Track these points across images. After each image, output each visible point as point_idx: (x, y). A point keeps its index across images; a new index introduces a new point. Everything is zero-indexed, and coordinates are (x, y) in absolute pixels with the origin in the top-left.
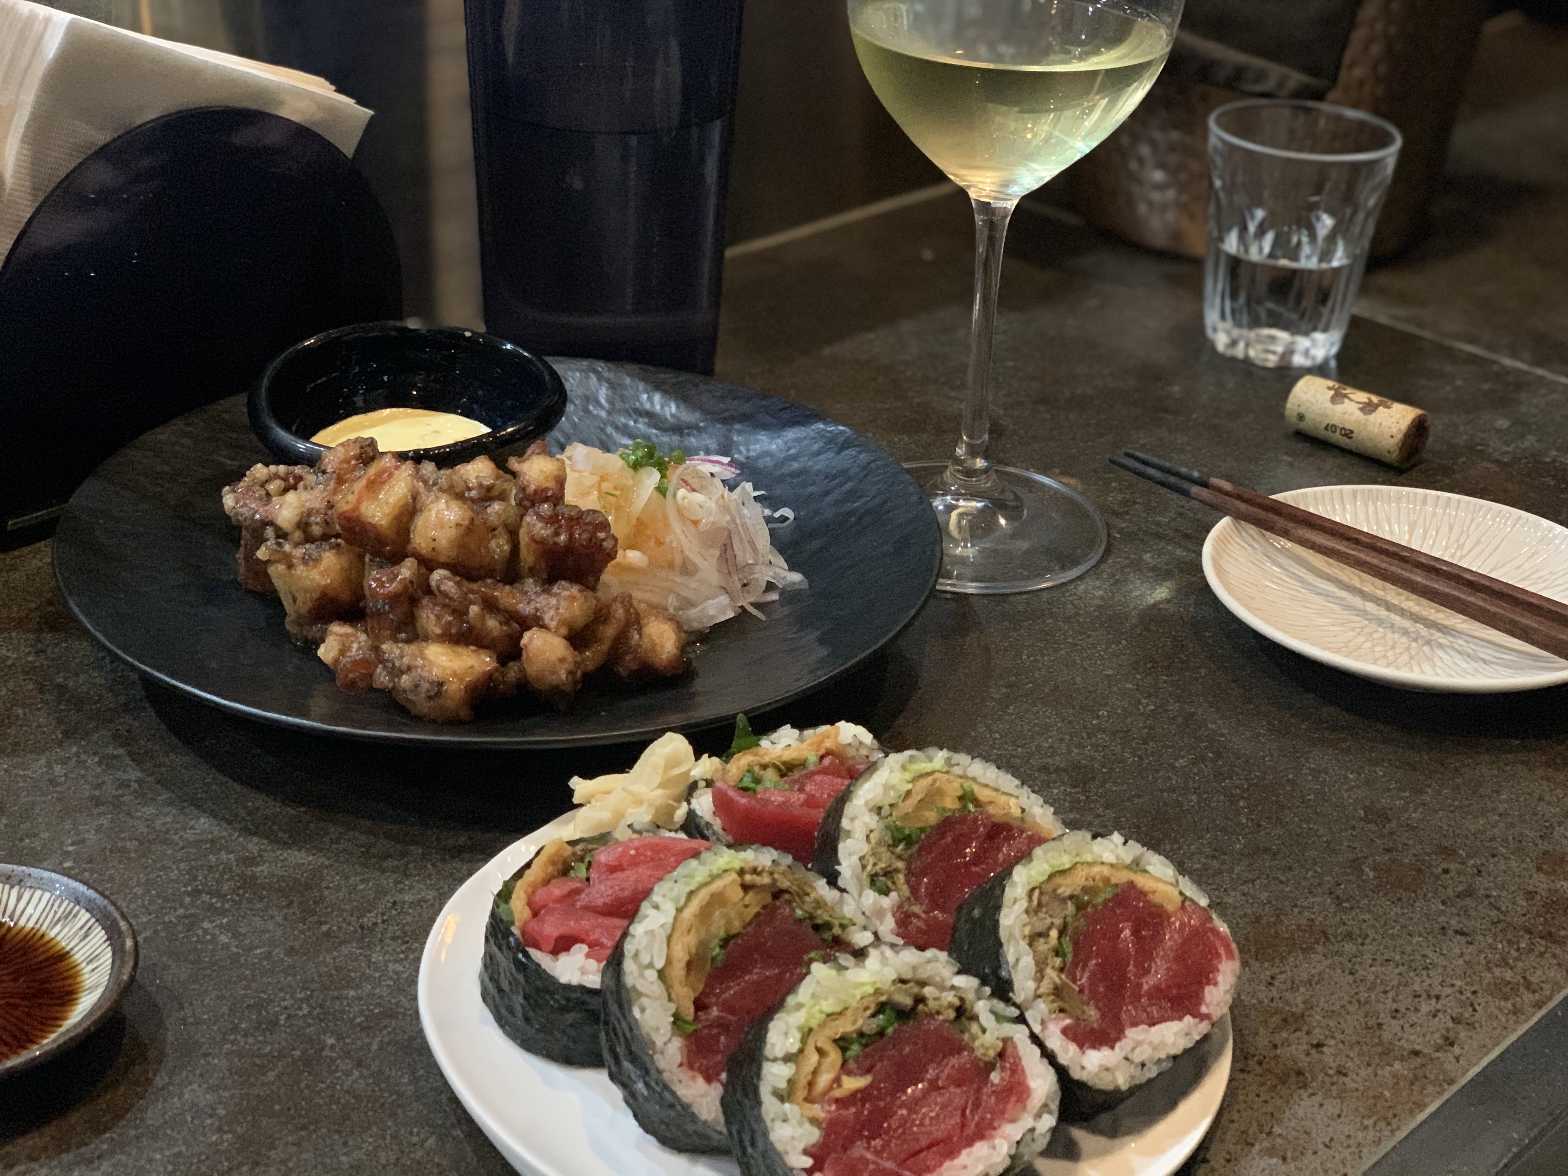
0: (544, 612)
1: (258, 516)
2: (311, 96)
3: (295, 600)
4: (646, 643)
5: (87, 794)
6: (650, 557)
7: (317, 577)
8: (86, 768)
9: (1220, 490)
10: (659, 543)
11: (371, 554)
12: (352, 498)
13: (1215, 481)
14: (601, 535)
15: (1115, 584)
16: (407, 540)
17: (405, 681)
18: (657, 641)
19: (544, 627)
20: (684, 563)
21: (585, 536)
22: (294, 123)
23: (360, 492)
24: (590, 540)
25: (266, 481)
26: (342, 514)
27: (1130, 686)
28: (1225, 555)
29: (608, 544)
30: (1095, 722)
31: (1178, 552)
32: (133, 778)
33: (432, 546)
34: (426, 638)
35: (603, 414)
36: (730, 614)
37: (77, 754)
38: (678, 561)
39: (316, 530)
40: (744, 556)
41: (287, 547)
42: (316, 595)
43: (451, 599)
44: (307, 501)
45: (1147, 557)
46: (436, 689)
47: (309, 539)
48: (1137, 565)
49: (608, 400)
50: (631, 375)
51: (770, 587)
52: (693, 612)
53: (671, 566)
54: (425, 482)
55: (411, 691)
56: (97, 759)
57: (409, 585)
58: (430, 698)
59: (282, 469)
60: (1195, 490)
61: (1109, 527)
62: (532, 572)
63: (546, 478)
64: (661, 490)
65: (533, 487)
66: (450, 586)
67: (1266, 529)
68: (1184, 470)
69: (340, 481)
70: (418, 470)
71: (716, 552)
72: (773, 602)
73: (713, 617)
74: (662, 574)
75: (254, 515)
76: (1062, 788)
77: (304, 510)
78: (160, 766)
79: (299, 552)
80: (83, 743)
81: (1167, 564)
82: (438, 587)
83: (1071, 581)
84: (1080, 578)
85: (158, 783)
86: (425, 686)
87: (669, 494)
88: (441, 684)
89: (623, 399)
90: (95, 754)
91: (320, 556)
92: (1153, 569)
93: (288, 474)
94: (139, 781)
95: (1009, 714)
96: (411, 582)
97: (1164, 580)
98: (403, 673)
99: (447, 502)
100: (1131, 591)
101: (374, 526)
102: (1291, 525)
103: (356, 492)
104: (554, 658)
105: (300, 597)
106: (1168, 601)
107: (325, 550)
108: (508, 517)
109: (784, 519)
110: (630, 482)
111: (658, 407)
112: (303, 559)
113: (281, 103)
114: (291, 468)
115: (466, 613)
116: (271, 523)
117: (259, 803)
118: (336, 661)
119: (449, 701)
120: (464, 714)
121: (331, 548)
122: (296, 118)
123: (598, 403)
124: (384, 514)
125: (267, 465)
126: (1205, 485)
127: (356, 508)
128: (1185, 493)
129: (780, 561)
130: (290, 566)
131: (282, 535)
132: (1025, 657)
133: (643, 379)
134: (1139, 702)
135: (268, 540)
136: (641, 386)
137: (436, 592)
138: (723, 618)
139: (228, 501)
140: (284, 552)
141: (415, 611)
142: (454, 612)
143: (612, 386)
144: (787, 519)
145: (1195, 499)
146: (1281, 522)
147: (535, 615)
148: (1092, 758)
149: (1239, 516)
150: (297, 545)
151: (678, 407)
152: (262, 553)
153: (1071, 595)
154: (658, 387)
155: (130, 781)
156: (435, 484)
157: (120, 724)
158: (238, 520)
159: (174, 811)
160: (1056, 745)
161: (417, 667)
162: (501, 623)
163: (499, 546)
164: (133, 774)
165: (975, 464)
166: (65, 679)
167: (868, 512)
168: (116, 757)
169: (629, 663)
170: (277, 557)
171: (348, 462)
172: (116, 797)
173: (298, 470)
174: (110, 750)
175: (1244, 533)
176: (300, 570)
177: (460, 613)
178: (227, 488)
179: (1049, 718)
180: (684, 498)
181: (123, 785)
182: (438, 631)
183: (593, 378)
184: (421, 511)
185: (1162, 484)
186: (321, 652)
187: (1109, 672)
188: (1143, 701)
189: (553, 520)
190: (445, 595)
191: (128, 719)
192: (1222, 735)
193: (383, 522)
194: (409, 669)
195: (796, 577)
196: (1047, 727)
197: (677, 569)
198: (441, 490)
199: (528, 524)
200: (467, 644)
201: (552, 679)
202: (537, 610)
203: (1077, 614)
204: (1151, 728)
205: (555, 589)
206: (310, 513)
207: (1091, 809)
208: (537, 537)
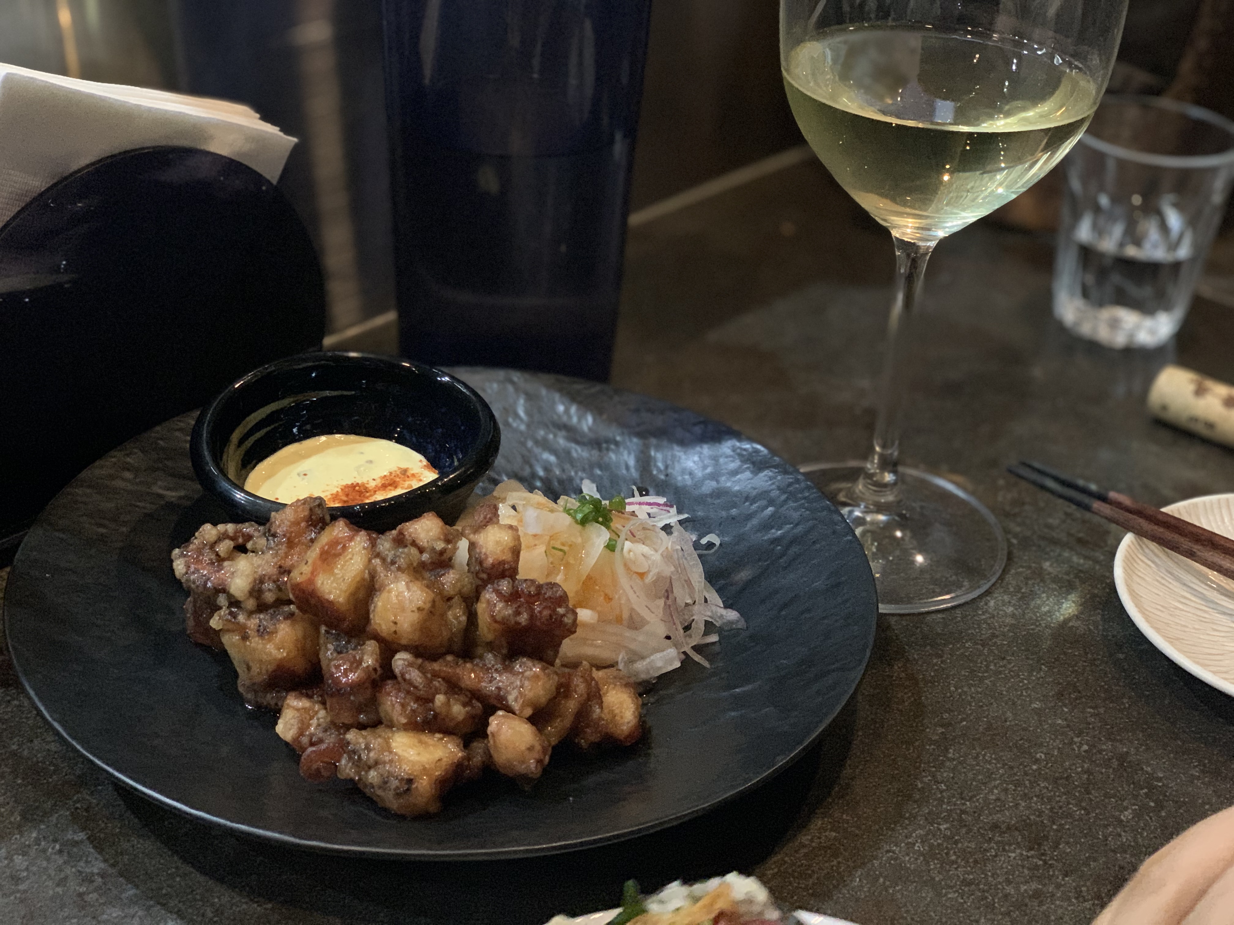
0: (508, 692)
1: (209, 584)
2: (239, 128)
3: (249, 668)
4: (606, 716)
5: (51, 892)
6: (599, 613)
7: (274, 652)
8: (48, 860)
9: (1118, 505)
10: (608, 599)
11: (327, 625)
12: (306, 569)
13: (1112, 495)
14: (561, 610)
15: (1022, 598)
16: (366, 618)
17: (373, 776)
18: (617, 711)
19: (509, 710)
20: (631, 617)
21: (546, 613)
22: (225, 157)
23: (314, 563)
24: (551, 616)
25: (215, 543)
26: (298, 584)
27: (1060, 722)
28: (1135, 577)
29: (568, 620)
30: (1035, 767)
31: (1075, 559)
32: (96, 871)
33: (393, 629)
34: (391, 726)
35: (523, 427)
36: (677, 664)
37: (37, 841)
38: (626, 615)
39: (269, 597)
40: (682, 596)
41: (241, 618)
42: (271, 668)
43: (416, 687)
44: (259, 566)
45: (1046, 565)
46: (406, 787)
47: (262, 607)
48: (1039, 574)
49: (527, 413)
50: (549, 387)
51: (709, 627)
52: (640, 665)
53: (619, 620)
54: (384, 560)
55: (380, 787)
56: (58, 847)
57: (373, 673)
58: (398, 795)
59: (230, 528)
60: (1097, 505)
61: (1007, 531)
62: (491, 646)
63: (503, 551)
64: (611, 547)
65: (490, 560)
66: (415, 676)
67: (1172, 549)
68: (1081, 482)
69: (291, 544)
70: (373, 544)
71: (661, 602)
72: (713, 644)
73: (660, 668)
74: (610, 629)
75: (205, 583)
76: (1018, 851)
77: (257, 576)
78: (122, 854)
79: (253, 623)
80: (43, 827)
81: (1067, 574)
82: (403, 675)
83: (980, 597)
84: (988, 593)
85: (121, 875)
86: (394, 783)
87: (618, 549)
88: (410, 781)
89: (540, 410)
90: (55, 841)
91: (276, 628)
92: (1056, 580)
93: (236, 532)
94: (103, 875)
95: (949, 760)
96: (375, 670)
97: (1068, 593)
98: (370, 768)
99: (407, 584)
100: (1039, 607)
101: (331, 603)
102: (1196, 548)
103: (310, 561)
104: (523, 747)
105: (255, 669)
106: (1077, 617)
107: (279, 620)
108: (463, 587)
109: (710, 545)
110: (579, 540)
111: (575, 420)
112: (258, 631)
113: (211, 137)
114: (240, 526)
115: (432, 700)
116: (224, 591)
117: (225, 899)
118: (296, 739)
119: (419, 798)
120: (433, 808)
121: (286, 618)
122: (224, 151)
123: (516, 416)
124: (341, 590)
125: (215, 524)
126: (1103, 498)
127: (311, 581)
128: (1087, 508)
129: (715, 598)
130: (245, 638)
131: (234, 603)
132: (952, 689)
133: (560, 390)
134: (1072, 742)
135: (220, 608)
136: (557, 396)
137: (400, 679)
138: (670, 668)
139: (179, 566)
140: (238, 623)
141: (377, 694)
142: (418, 699)
143: (530, 397)
144: (713, 545)
145: (1096, 513)
146: (1186, 544)
147: (499, 695)
148: (1040, 813)
149: (1140, 533)
150: (250, 614)
151: (594, 420)
152: (215, 623)
153: (983, 613)
154: (573, 397)
155: (93, 874)
156: (393, 563)
157: (78, 801)
158: (189, 587)
159: (140, 913)
160: (1003, 798)
161: (384, 763)
162: (464, 705)
163: (457, 618)
164: (97, 866)
165: (883, 478)
166: (20, 745)
167: (794, 541)
168: (76, 843)
169: (591, 736)
170: (231, 626)
171: (298, 524)
172: (80, 895)
173: (248, 528)
174: (70, 836)
175: (1147, 550)
176: (255, 642)
177: (426, 700)
178: (176, 551)
179: (990, 763)
180: (630, 551)
181: (88, 879)
182: (404, 721)
183: (510, 388)
184: (380, 590)
185: (1061, 496)
186: (280, 728)
187: (1036, 705)
188: (1076, 739)
189: (513, 597)
190: (410, 683)
191: (85, 794)
192: (1159, 779)
193: (341, 600)
194: (377, 763)
195: (732, 615)
196: (990, 775)
197: (625, 623)
198: (399, 569)
199: (488, 602)
200: (432, 731)
201: (522, 769)
202: (499, 688)
203: (994, 636)
204: (1088, 772)
205: (517, 667)
206: (261, 580)
207: (1050, 878)
208: (498, 618)
